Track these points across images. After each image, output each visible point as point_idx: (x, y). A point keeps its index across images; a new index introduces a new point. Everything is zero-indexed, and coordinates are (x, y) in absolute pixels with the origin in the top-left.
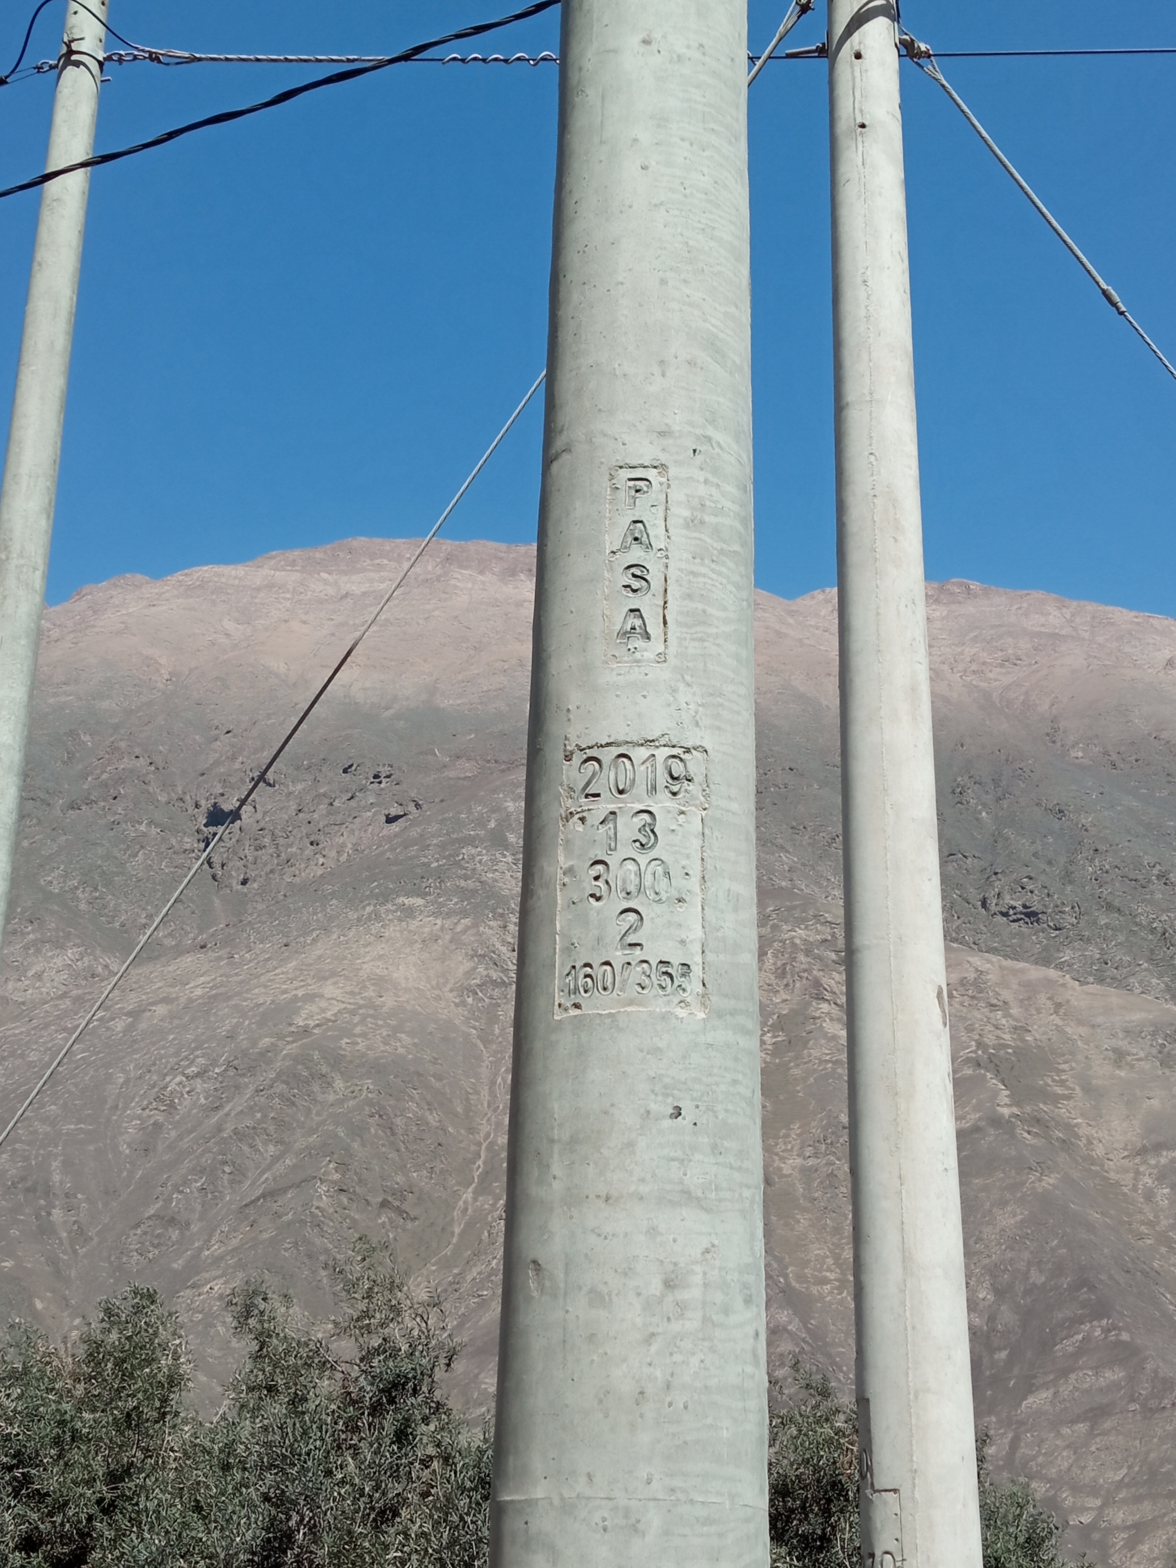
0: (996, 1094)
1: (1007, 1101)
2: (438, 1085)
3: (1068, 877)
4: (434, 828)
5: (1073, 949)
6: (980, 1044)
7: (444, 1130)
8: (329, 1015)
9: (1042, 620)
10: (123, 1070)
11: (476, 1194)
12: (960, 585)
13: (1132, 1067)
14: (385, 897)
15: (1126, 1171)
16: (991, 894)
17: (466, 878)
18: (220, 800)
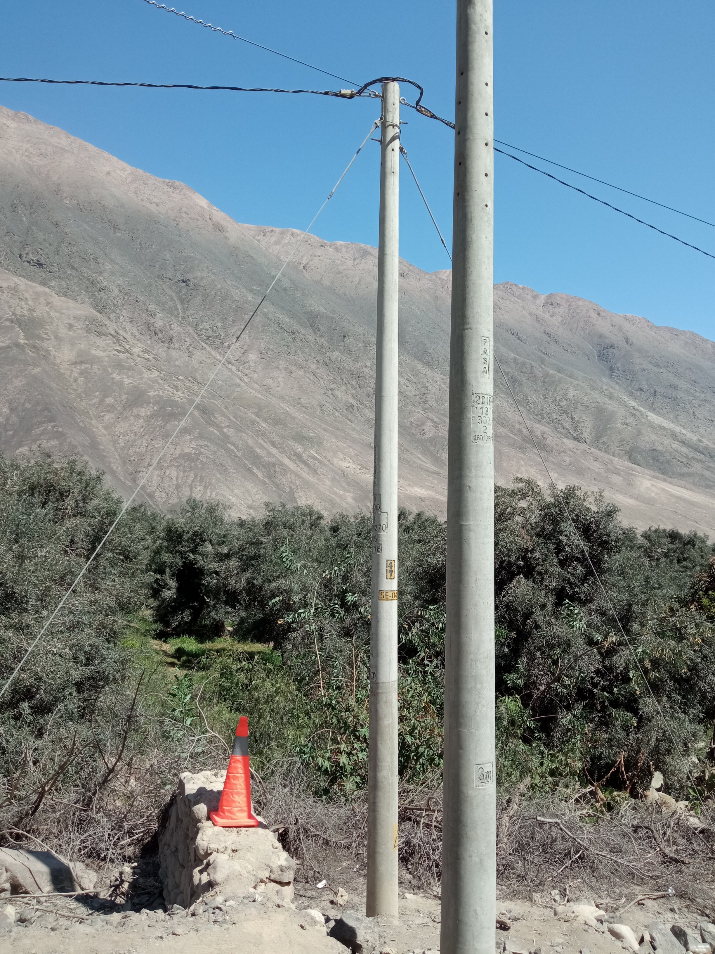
0: (18, 334)
1: (23, 337)
3: (57, 252)
5: (56, 281)
6: (14, 314)
9: (58, 141)
12: (24, 115)
13: (75, 331)
15: (67, 370)
16: (24, 253)
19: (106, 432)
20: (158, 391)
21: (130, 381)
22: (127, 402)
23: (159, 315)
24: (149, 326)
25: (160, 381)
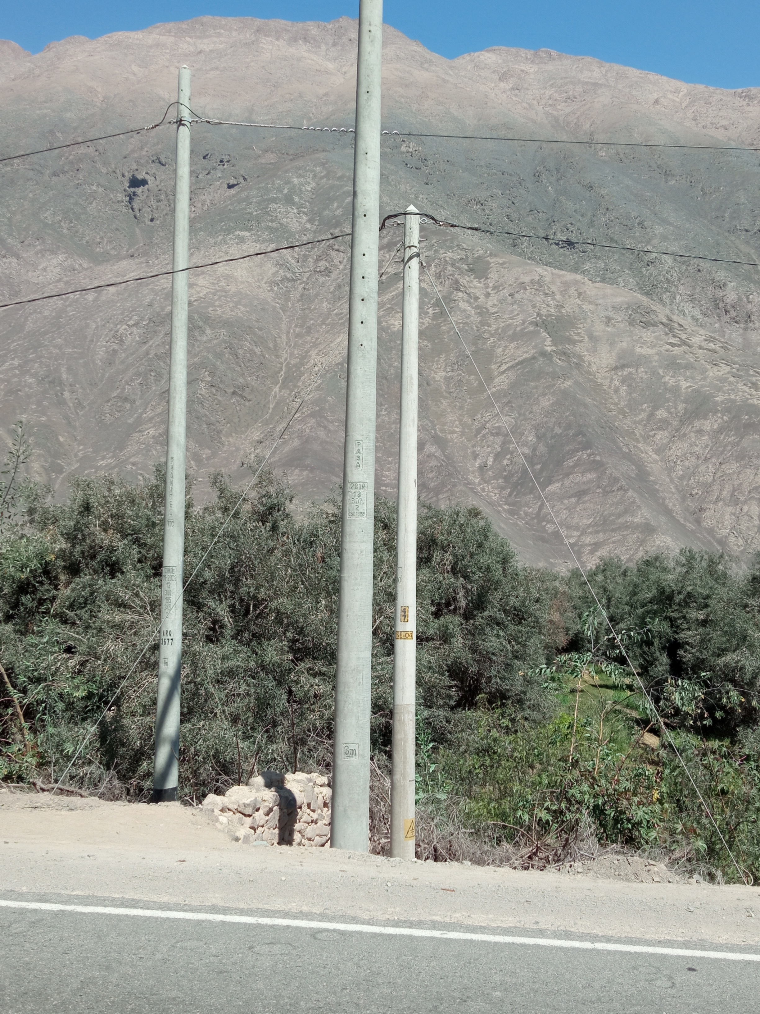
0: (545, 340)
1: (550, 343)
2: (260, 333)
3: (591, 224)
4: (254, 192)
5: (591, 263)
6: (539, 314)
7: (264, 357)
8: (201, 295)
9: (590, 74)
10: (95, 322)
11: (281, 388)
12: (546, 52)
13: (614, 326)
14: (229, 231)
15: (606, 378)
16: (550, 233)
17: (272, 221)
18: (136, 173)
19: (657, 458)
20: (729, 394)
21: (688, 384)
22: (684, 414)
23: (731, 285)
24: (716, 302)
25: (732, 379)
